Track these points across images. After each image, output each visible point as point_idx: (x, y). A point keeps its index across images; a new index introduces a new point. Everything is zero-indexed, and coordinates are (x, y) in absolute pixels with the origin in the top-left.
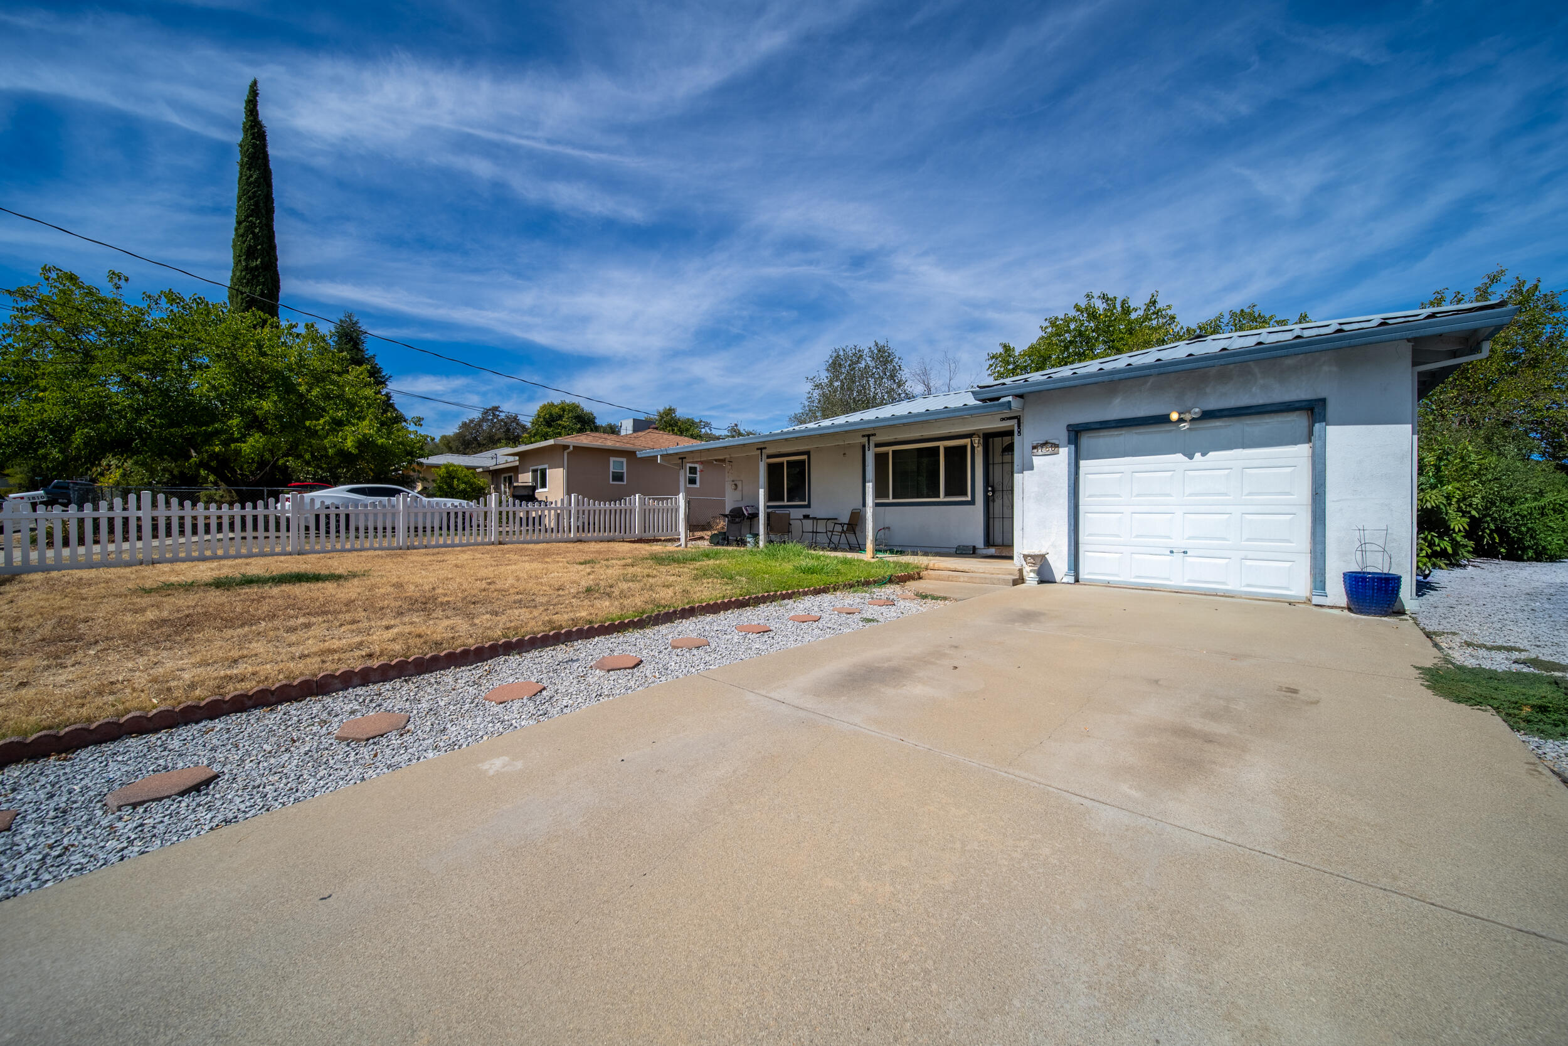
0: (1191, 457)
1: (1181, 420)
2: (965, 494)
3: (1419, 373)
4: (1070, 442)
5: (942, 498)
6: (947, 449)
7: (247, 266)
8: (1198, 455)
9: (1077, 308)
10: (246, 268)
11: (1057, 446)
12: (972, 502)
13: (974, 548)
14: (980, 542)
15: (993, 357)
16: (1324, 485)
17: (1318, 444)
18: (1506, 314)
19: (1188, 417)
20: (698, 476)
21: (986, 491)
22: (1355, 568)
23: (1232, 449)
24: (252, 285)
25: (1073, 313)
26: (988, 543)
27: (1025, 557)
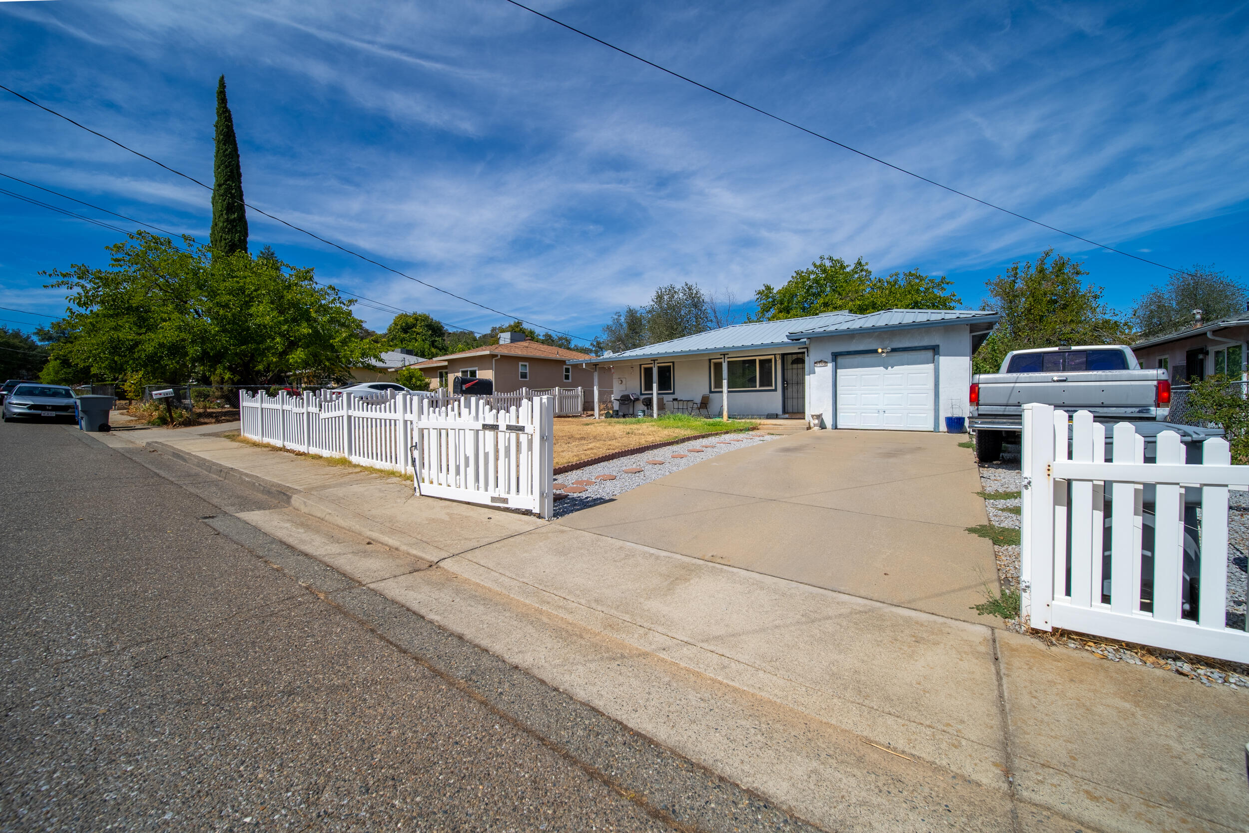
0: (887, 368)
1: (883, 352)
2: (771, 385)
3: (973, 336)
4: (833, 361)
5: (758, 388)
6: (760, 361)
7: (228, 218)
8: (890, 368)
9: (815, 265)
10: (227, 220)
11: (826, 362)
12: (775, 390)
13: (777, 415)
14: (780, 412)
15: (758, 294)
16: (938, 381)
17: (937, 364)
18: (996, 318)
19: (885, 351)
20: (570, 374)
21: (783, 384)
22: (950, 415)
23: (903, 365)
24: (232, 233)
25: (812, 268)
26: (785, 411)
27: (813, 416)
